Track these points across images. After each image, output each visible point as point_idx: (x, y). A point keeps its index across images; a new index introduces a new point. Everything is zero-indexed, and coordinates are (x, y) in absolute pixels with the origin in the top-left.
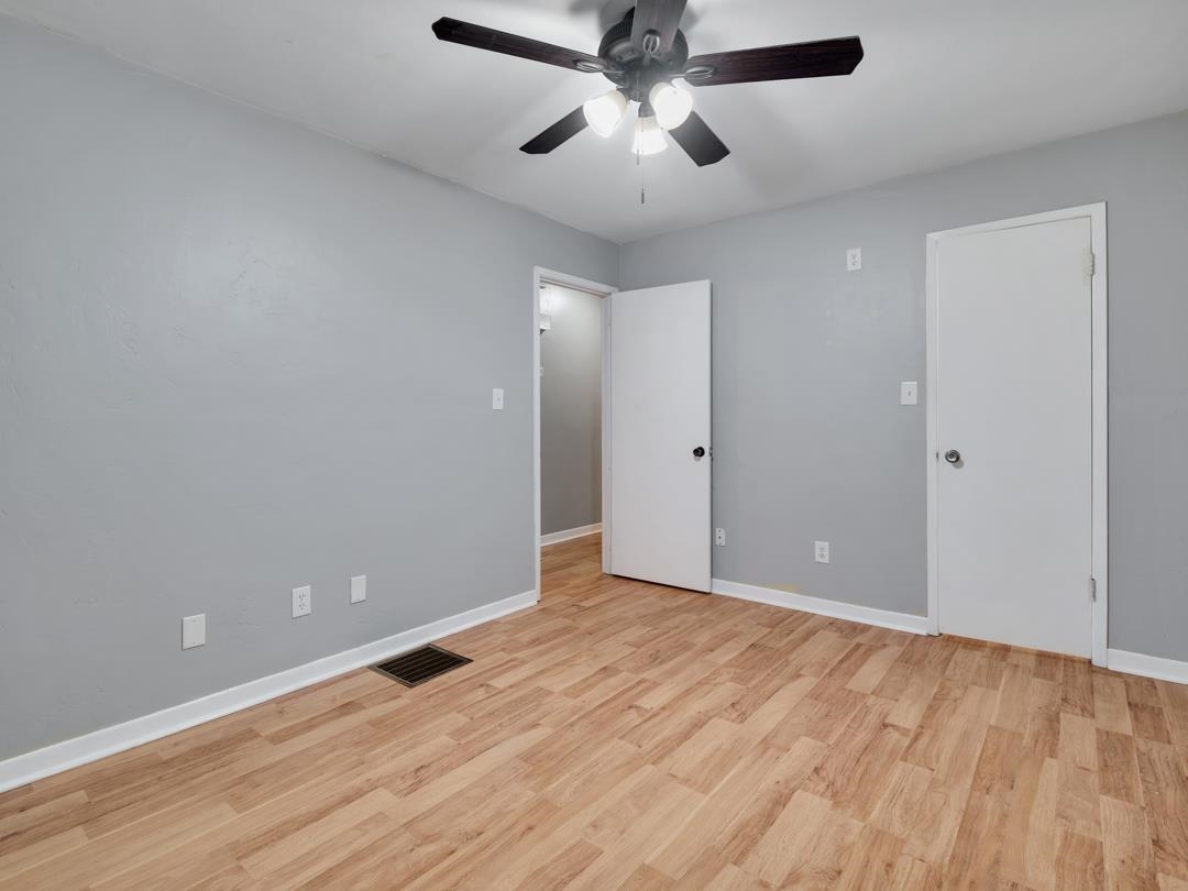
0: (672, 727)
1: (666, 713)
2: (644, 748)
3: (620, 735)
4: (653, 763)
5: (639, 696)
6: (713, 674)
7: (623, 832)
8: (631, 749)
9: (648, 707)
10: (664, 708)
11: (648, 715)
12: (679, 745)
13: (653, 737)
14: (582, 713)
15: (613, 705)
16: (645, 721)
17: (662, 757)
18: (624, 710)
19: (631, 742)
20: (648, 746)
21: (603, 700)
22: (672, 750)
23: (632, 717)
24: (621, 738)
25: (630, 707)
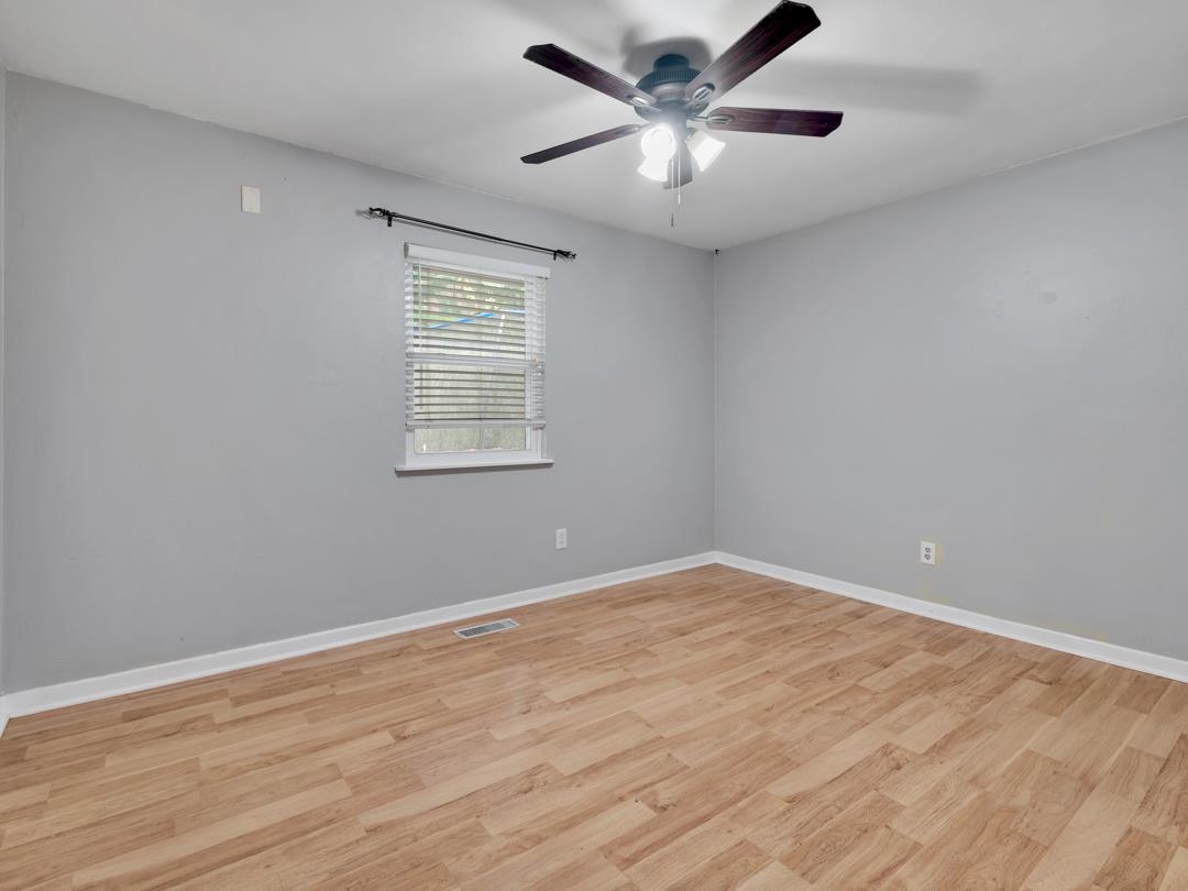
0: (625, 771)
1: (618, 793)
2: (666, 753)
3: (687, 771)
4: (661, 737)
5: (646, 828)
6: (499, 861)
7: (700, 700)
8: (679, 755)
9: (642, 806)
10: (621, 799)
11: (642, 793)
12: (629, 750)
13: (651, 763)
14: (732, 810)
15: (689, 817)
16: (652, 784)
17: (652, 741)
18: (674, 805)
19: (678, 762)
20: (660, 755)
21: (700, 829)
22: (638, 748)
23: (665, 794)
24: (686, 767)
25: (664, 809)
